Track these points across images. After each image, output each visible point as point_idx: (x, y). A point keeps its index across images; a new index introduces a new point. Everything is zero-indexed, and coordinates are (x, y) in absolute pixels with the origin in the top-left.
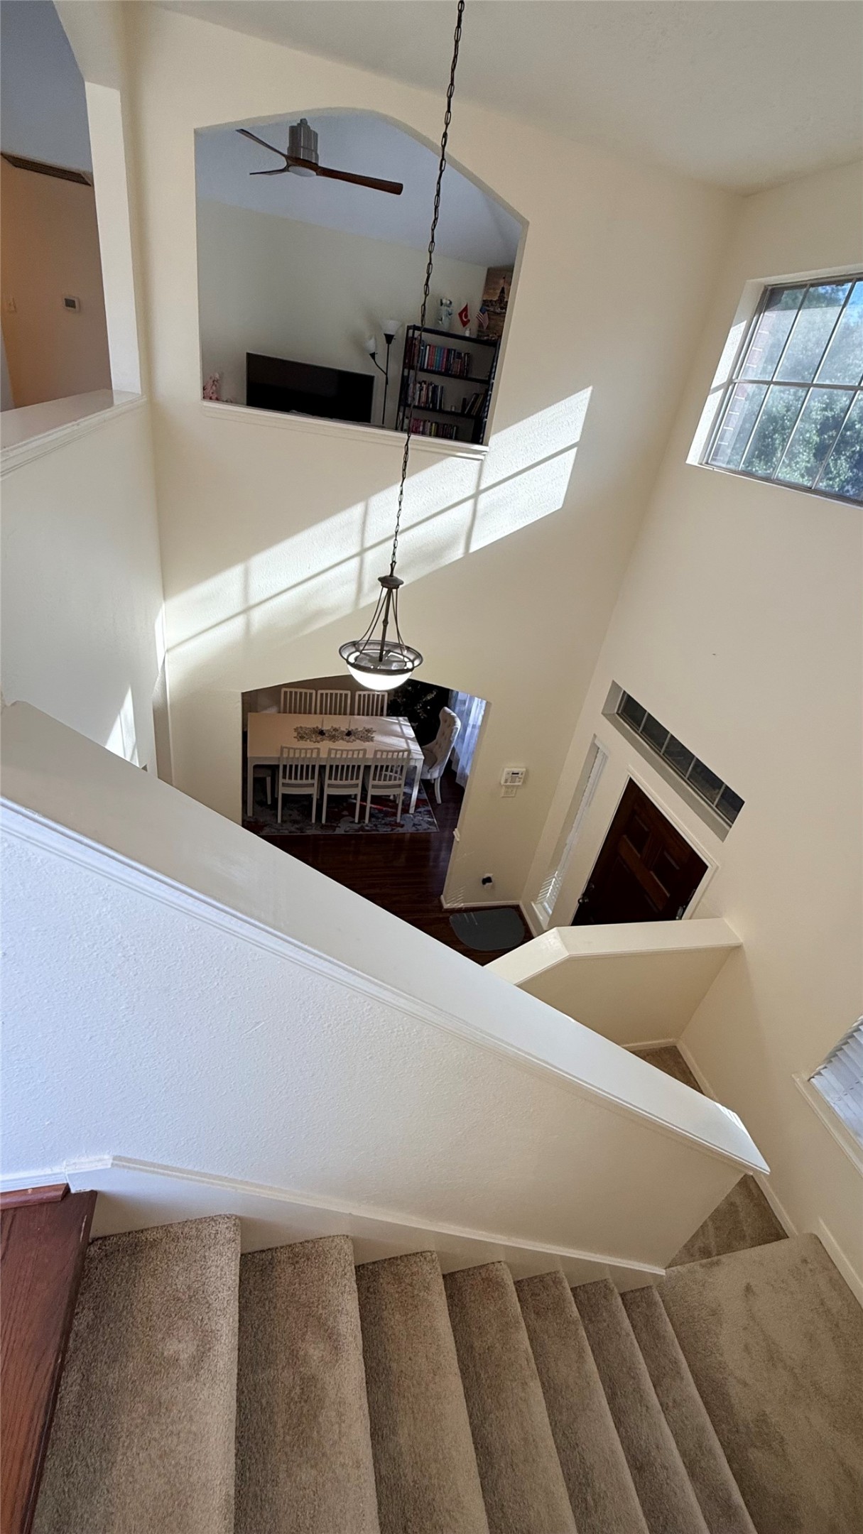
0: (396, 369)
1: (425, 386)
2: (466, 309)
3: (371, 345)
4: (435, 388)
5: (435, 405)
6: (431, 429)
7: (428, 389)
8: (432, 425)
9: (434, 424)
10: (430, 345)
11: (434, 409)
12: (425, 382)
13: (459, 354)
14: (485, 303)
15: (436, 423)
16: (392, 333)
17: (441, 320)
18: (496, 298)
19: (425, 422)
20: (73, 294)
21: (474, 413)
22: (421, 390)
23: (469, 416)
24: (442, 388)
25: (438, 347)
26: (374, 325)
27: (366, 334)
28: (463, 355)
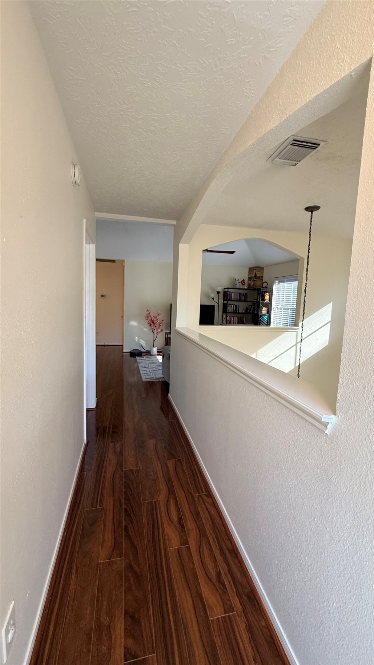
0: (221, 302)
1: (232, 306)
2: (244, 280)
3: (212, 296)
4: (237, 305)
5: (236, 311)
6: (236, 319)
7: (234, 306)
8: (236, 318)
9: (237, 318)
10: (233, 293)
11: (236, 313)
12: (232, 304)
13: (244, 294)
14: (249, 278)
15: (237, 317)
16: (219, 291)
17: (236, 285)
18: (253, 276)
19: (233, 317)
20: (103, 293)
21: (251, 312)
22: (231, 307)
23: (249, 313)
24: (239, 305)
25: (236, 293)
26: (213, 289)
27: (210, 292)
28: (245, 294)
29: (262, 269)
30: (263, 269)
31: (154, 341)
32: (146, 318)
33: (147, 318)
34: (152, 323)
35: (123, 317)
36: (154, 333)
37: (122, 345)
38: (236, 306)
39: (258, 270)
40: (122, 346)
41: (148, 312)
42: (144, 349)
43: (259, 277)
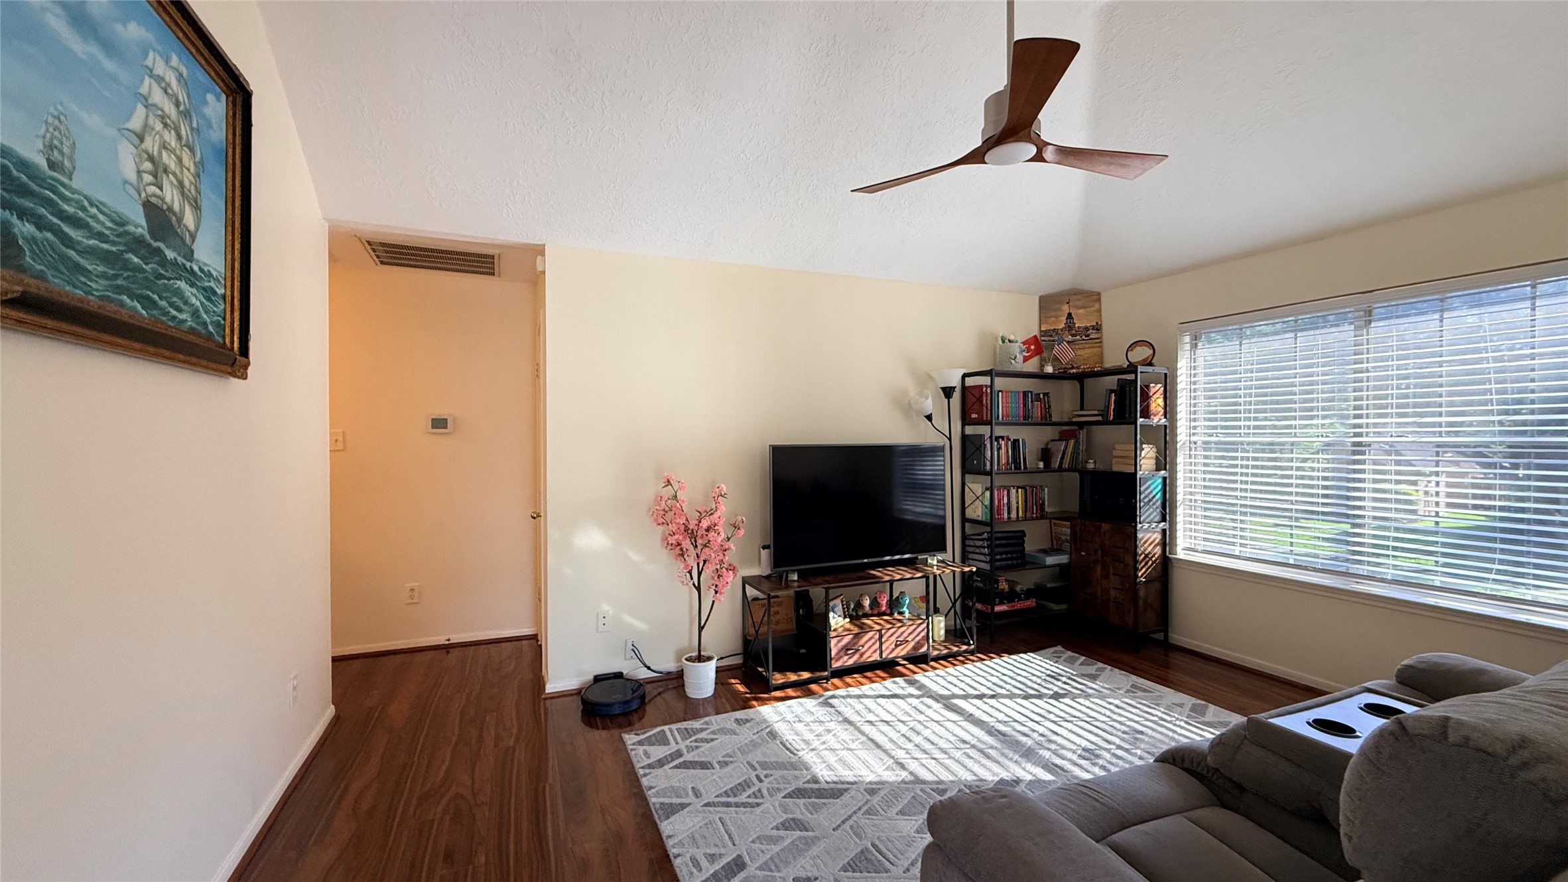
0: (957, 429)
1: (1003, 443)
4: (1018, 441)
5: (1017, 466)
7: (1006, 445)
12: (1002, 438)
13: (1038, 396)
14: (1046, 333)
16: (948, 385)
18: (1061, 326)
21: (1066, 464)
22: (999, 448)
24: (1023, 440)
25: (1011, 392)
26: (924, 379)
27: (913, 392)
28: (1042, 396)
29: (1095, 297)
30: (1099, 300)
31: (701, 628)
32: (656, 520)
33: (661, 520)
34: (687, 544)
35: (536, 517)
36: (698, 589)
37: (534, 637)
38: (1015, 443)
39: (1078, 303)
40: (533, 642)
41: (669, 492)
42: (649, 668)
43: (1087, 329)
